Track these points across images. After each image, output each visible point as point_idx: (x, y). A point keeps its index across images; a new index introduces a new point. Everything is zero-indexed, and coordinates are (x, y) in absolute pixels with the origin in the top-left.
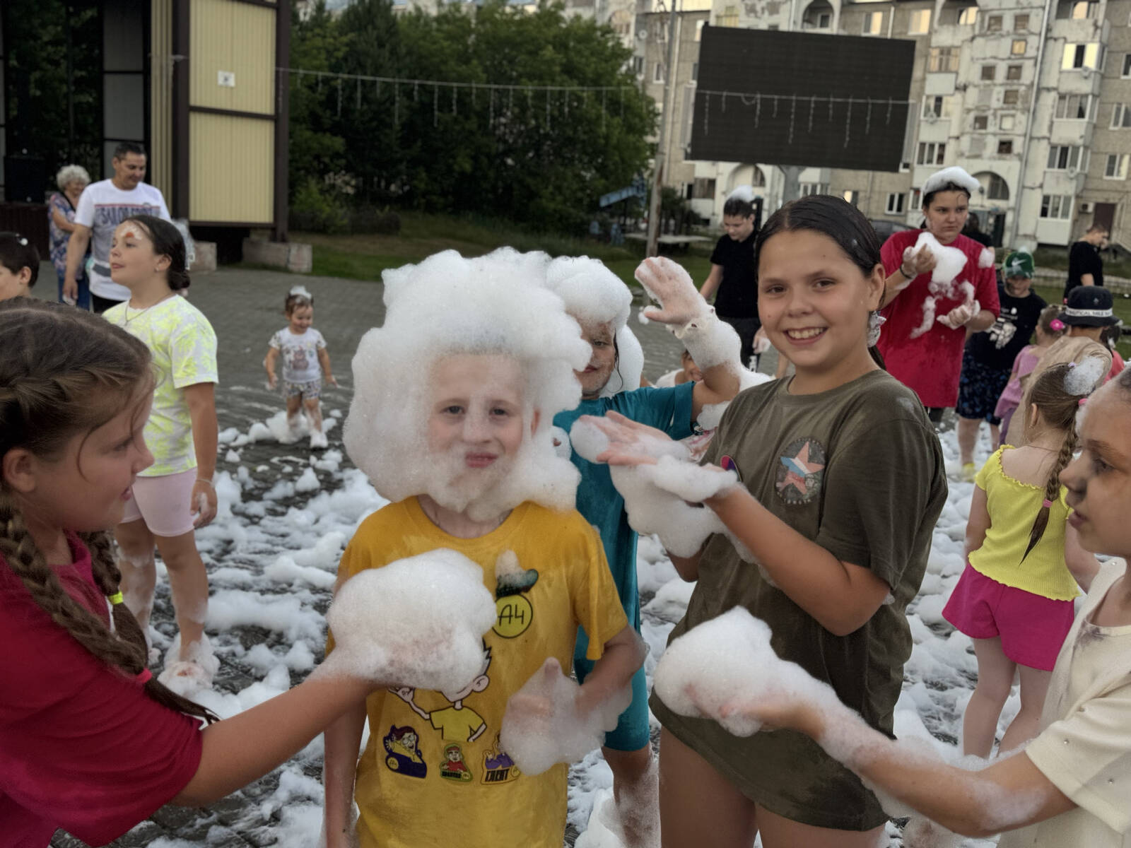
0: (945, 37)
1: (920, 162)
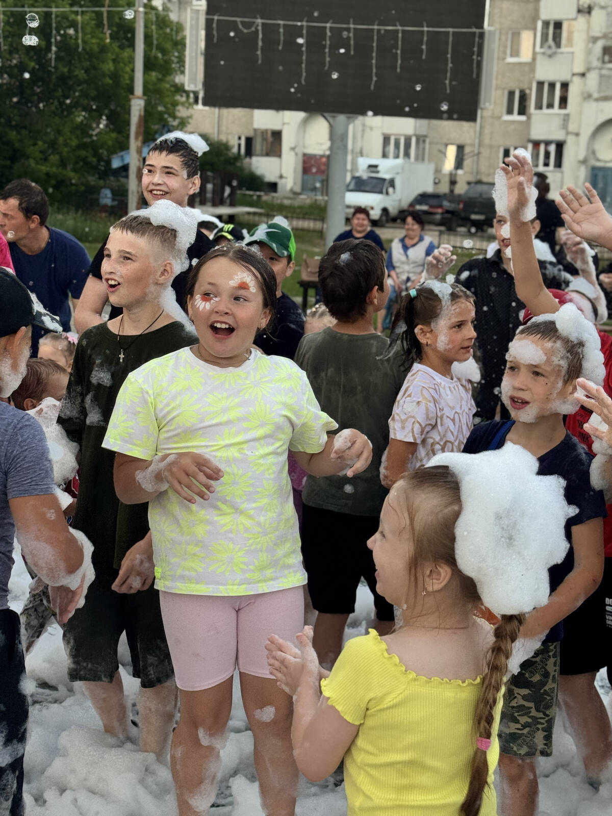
1: (539, 107)
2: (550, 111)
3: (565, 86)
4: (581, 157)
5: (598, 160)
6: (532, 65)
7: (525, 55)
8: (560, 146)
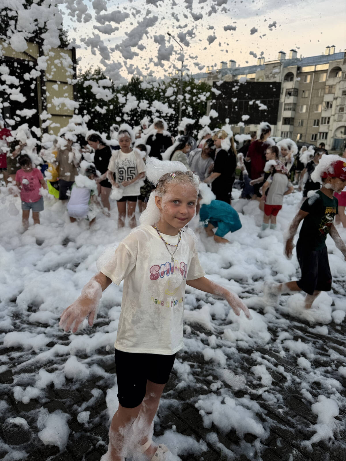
0: (331, 82)
1: (322, 124)
2: (325, 125)
3: (329, 118)
4: (332, 136)
5: (336, 137)
6: (321, 113)
7: (319, 111)
8: (327, 133)
